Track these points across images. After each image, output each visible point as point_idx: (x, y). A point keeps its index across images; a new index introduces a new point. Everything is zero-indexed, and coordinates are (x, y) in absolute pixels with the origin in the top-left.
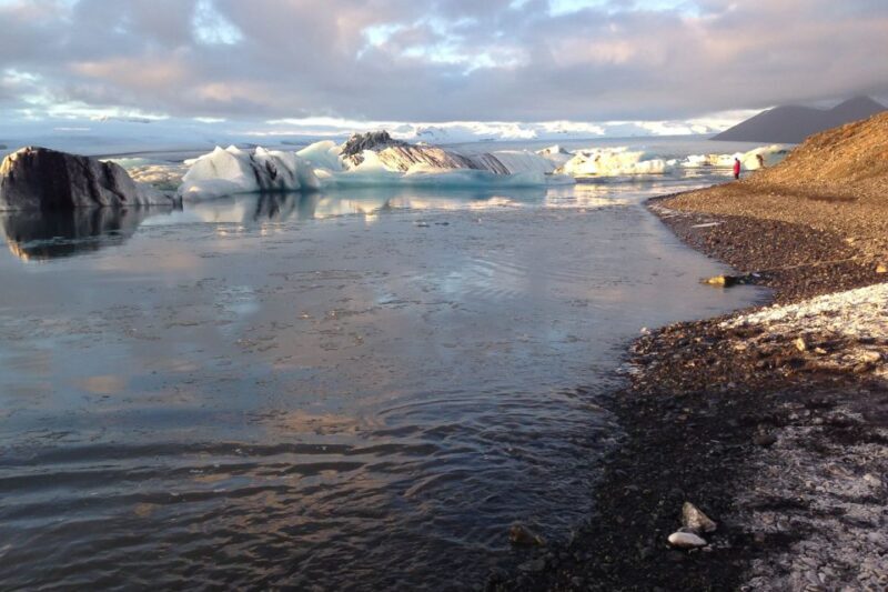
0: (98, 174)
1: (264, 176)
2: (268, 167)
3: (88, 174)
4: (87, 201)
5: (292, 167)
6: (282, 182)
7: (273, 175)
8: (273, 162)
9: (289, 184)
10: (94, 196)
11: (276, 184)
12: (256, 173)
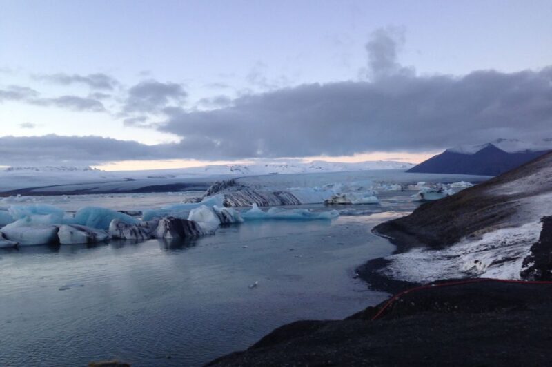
0: (191, 225)
1: (222, 218)
2: (223, 214)
3: (188, 225)
4: (189, 234)
5: (232, 214)
6: (228, 220)
7: (225, 217)
8: (225, 212)
9: (232, 221)
10: (191, 232)
11: (226, 221)
12: (219, 217)
